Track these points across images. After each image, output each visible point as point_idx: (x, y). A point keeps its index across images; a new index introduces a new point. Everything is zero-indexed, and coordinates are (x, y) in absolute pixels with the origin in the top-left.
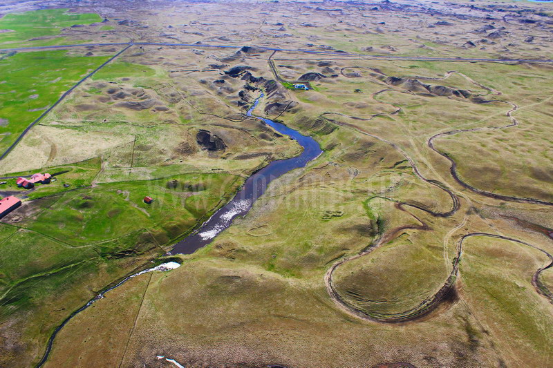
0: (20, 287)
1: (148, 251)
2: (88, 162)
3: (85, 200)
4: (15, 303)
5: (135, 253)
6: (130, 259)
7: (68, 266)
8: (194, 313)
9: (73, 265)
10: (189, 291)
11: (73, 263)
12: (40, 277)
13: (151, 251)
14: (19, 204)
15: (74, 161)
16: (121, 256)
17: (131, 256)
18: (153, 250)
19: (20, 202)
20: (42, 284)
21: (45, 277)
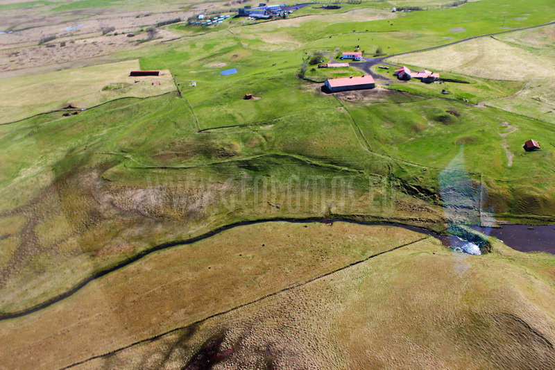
0: (272, 159)
1: (456, 207)
2: (503, 83)
3: (448, 114)
4: (252, 172)
5: (434, 198)
6: (420, 202)
7: (339, 167)
8: (395, 336)
9: (346, 169)
10: (432, 297)
11: (348, 166)
12: (299, 160)
13: (459, 210)
14: (371, 86)
15: (487, 77)
16: (412, 192)
17: (424, 199)
18: (464, 210)
19: (374, 84)
20: (294, 169)
21: (303, 163)
